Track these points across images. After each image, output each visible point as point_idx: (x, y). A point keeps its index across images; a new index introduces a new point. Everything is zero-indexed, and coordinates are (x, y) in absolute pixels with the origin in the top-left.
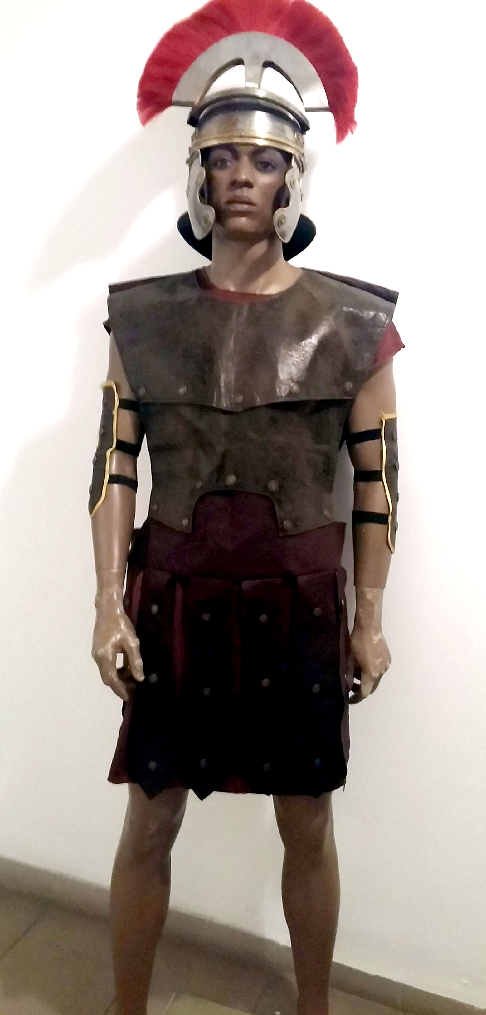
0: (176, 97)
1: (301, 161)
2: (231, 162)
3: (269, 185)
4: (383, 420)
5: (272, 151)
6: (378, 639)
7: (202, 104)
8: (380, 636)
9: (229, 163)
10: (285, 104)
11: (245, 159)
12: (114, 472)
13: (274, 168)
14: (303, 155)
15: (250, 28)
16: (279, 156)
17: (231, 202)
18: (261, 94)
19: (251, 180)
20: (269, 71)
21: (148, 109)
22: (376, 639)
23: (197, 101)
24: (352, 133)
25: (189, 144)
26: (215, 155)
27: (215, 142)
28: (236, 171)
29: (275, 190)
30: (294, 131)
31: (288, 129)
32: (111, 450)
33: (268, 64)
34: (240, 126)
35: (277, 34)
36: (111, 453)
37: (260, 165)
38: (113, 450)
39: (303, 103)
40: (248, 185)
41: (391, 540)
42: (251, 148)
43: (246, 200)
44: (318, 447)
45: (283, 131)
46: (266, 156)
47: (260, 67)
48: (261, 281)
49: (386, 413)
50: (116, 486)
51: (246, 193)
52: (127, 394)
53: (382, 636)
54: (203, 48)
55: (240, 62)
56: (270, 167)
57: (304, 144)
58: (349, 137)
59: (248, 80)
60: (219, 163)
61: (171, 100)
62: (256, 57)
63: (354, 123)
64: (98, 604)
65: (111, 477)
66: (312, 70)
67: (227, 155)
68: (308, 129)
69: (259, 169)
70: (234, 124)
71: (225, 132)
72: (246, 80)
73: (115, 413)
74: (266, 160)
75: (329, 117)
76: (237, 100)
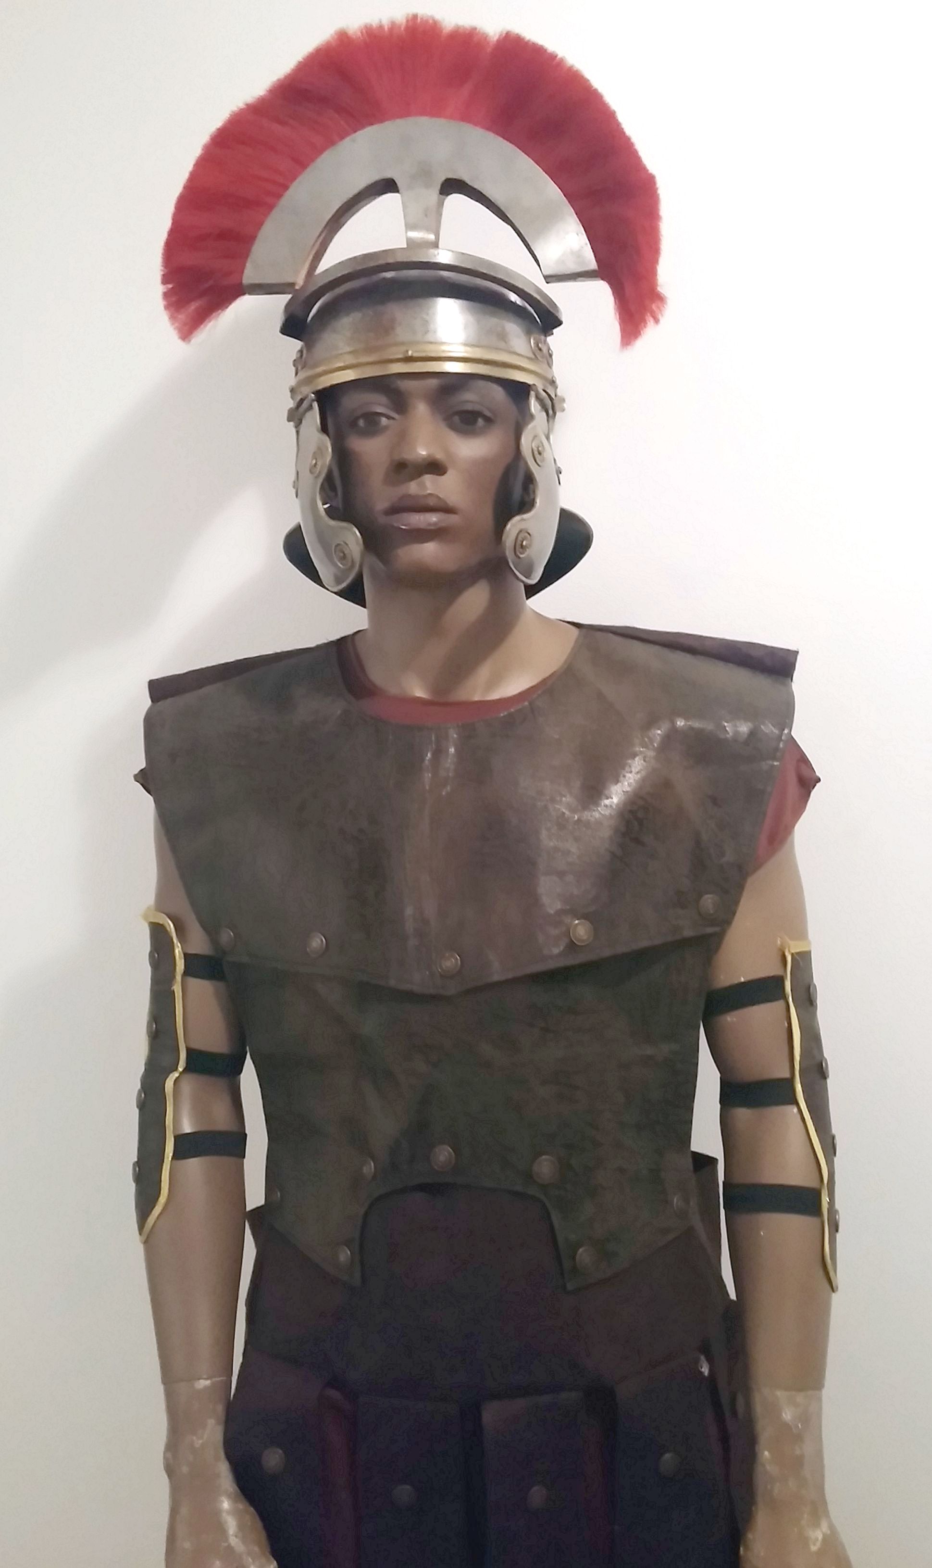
0: (249, 276)
1: (549, 396)
2: (388, 417)
3: (483, 463)
4: (787, 954)
5: (481, 383)
6: (820, 1537)
7: (312, 288)
8: (825, 1526)
9: (384, 421)
10: (500, 276)
11: (421, 410)
12: (187, 1128)
13: (489, 420)
14: (553, 383)
15: (405, 112)
16: (499, 393)
17: (396, 509)
18: (443, 257)
19: (439, 456)
20: (457, 201)
21: (193, 306)
22: (817, 1539)
23: (300, 281)
24: (657, 321)
25: (290, 378)
26: (351, 402)
27: (349, 375)
28: (403, 437)
29: (498, 473)
30: (529, 333)
31: (513, 329)
32: (176, 1075)
33: (452, 186)
34: (401, 333)
35: (466, 116)
36: (175, 1081)
37: (456, 419)
38: (181, 1073)
39: (539, 266)
40: (435, 467)
41: (831, 1259)
42: (433, 382)
43: (431, 502)
44: (649, 1051)
45: (503, 336)
46: (469, 398)
47: (433, 194)
48: (484, 672)
49: (791, 939)
50: (194, 1165)
51: (429, 484)
52: (200, 944)
53: (832, 1527)
54: (301, 163)
55: (388, 186)
56: (480, 422)
57: (551, 356)
58: (651, 334)
59: (409, 227)
60: (361, 423)
61: (241, 283)
62: (423, 173)
63: (659, 298)
64: (170, 1470)
65: (179, 1139)
66: (553, 191)
67: (379, 404)
68: (560, 323)
69: (453, 427)
70: (386, 329)
71: (369, 350)
72: (406, 225)
73: (177, 988)
74: (469, 407)
75: (601, 291)
76: (389, 275)
